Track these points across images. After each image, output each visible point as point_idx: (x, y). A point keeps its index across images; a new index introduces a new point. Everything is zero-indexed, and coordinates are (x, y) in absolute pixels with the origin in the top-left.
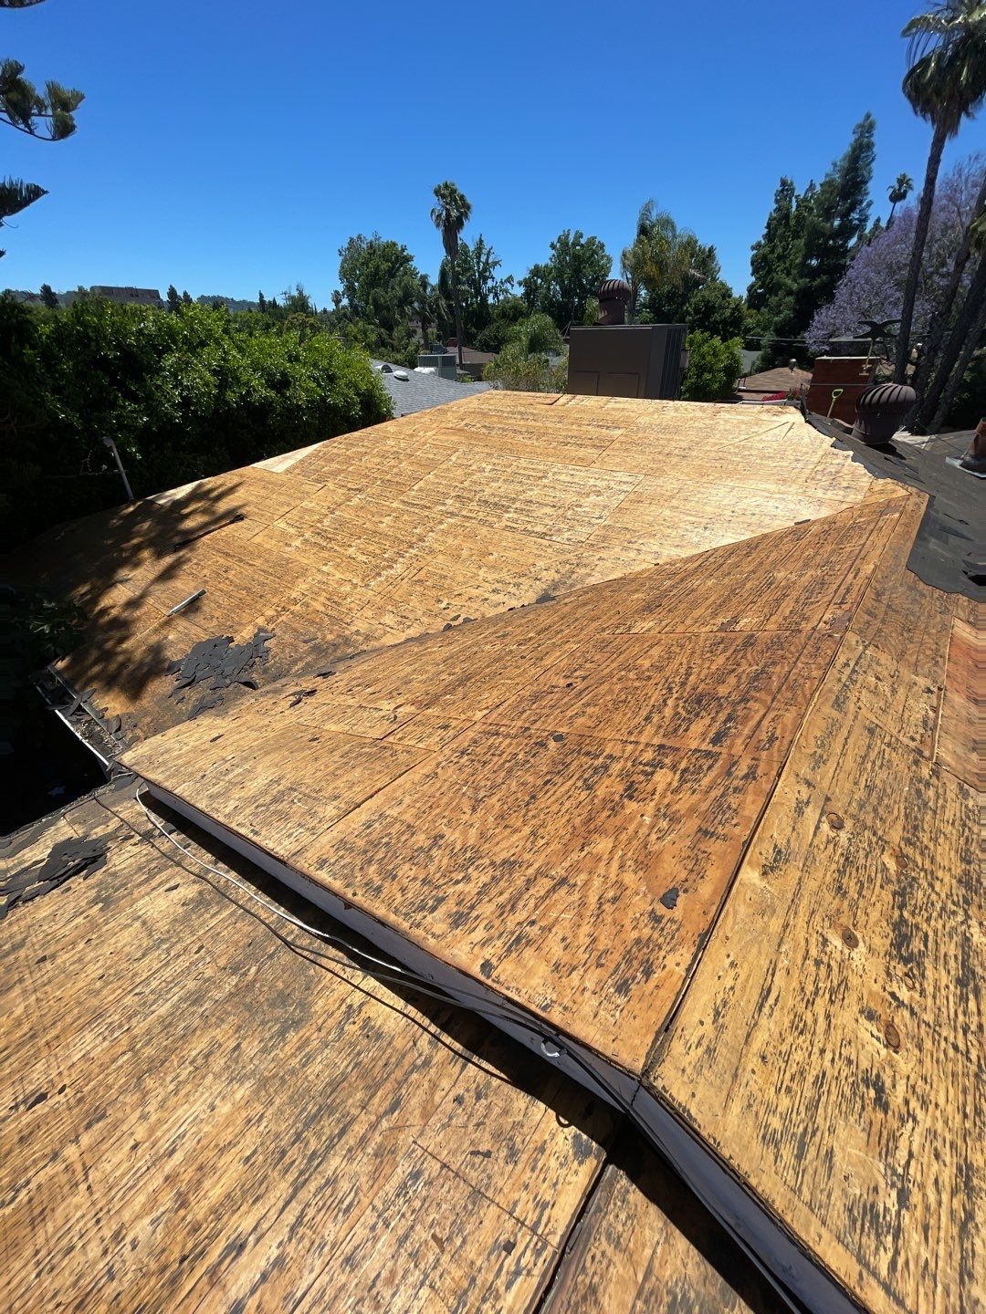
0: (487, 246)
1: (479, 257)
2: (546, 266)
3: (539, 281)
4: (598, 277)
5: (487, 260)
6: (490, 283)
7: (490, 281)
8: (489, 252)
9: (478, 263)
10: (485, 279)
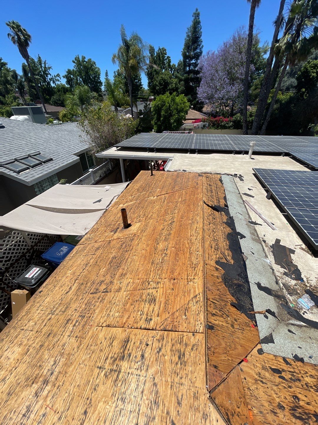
0: (43, 60)
1: (41, 65)
2: (73, 70)
3: (72, 76)
4: (96, 75)
5: (45, 66)
6: (49, 77)
7: (49, 75)
8: (45, 62)
9: (41, 67)
10: (47, 75)
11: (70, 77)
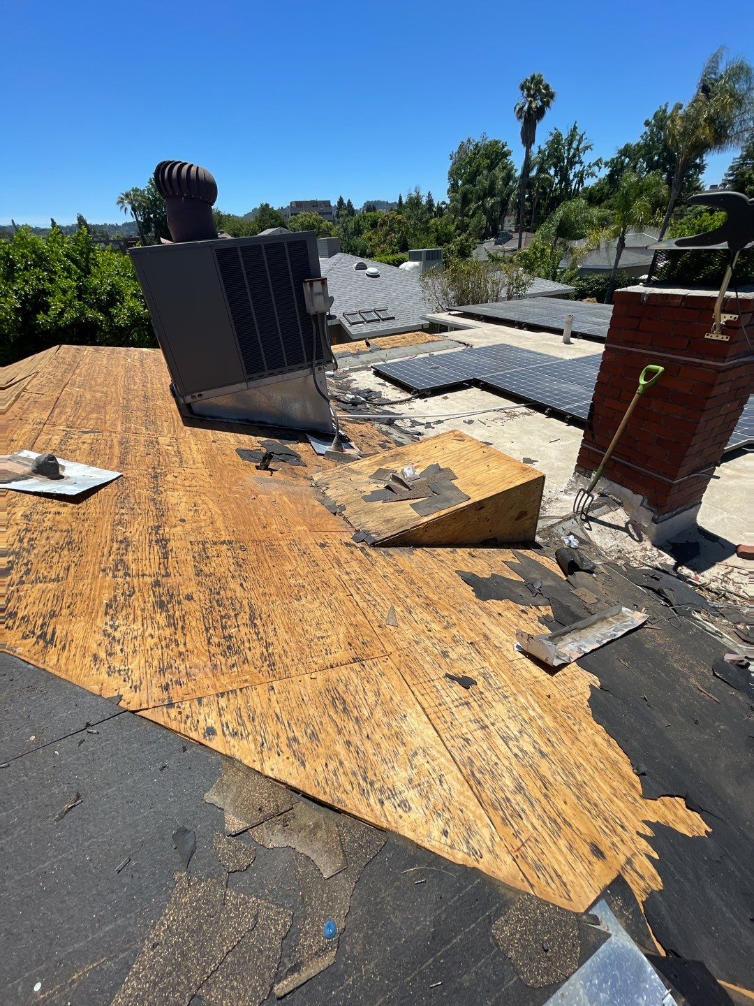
0: (580, 132)
2: (637, 144)
3: (627, 160)
5: (579, 145)
7: (577, 166)
8: (582, 137)
10: (573, 165)
11: (622, 162)
